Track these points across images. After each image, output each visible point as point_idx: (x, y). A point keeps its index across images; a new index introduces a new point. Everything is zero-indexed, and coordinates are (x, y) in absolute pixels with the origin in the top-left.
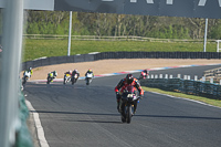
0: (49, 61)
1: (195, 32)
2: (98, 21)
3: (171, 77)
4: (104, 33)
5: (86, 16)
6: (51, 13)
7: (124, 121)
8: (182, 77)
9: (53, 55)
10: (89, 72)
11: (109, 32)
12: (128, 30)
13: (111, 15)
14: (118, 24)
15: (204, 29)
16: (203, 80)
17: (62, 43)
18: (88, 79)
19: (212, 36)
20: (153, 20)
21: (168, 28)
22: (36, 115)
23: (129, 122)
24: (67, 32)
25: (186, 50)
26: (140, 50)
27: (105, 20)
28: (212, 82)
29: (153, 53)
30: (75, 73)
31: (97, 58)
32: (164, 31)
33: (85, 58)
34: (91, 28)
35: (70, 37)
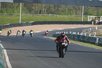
0: (11, 26)
1: (78, 12)
2: (33, 7)
3: (67, 33)
4: (36, 13)
5: (28, 5)
6: (12, 4)
7: (60, 57)
8: (72, 33)
9: (12, 23)
10: (31, 31)
11: (38, 12)
12: (47, 11)
13: (39, 5)
14: (42, 8)
15: (82, 11)
16: (82, 34)
17: (17, 17)
18: (31, 34)
19: (86, 14)
20: (58, 6)
21: (65, 10)
22: (5, 50)
23: (63, 57)
24: (19, 12)
25: (74, 20)
26: (52, 20)
27: (36, 7)
28: (85, 35)
29: (59, 22)
30: (24, 31)
31: (33, 24)
32: (63, 12)
33: (27, 24)
34: (30, 10)
35: (21, 14)
